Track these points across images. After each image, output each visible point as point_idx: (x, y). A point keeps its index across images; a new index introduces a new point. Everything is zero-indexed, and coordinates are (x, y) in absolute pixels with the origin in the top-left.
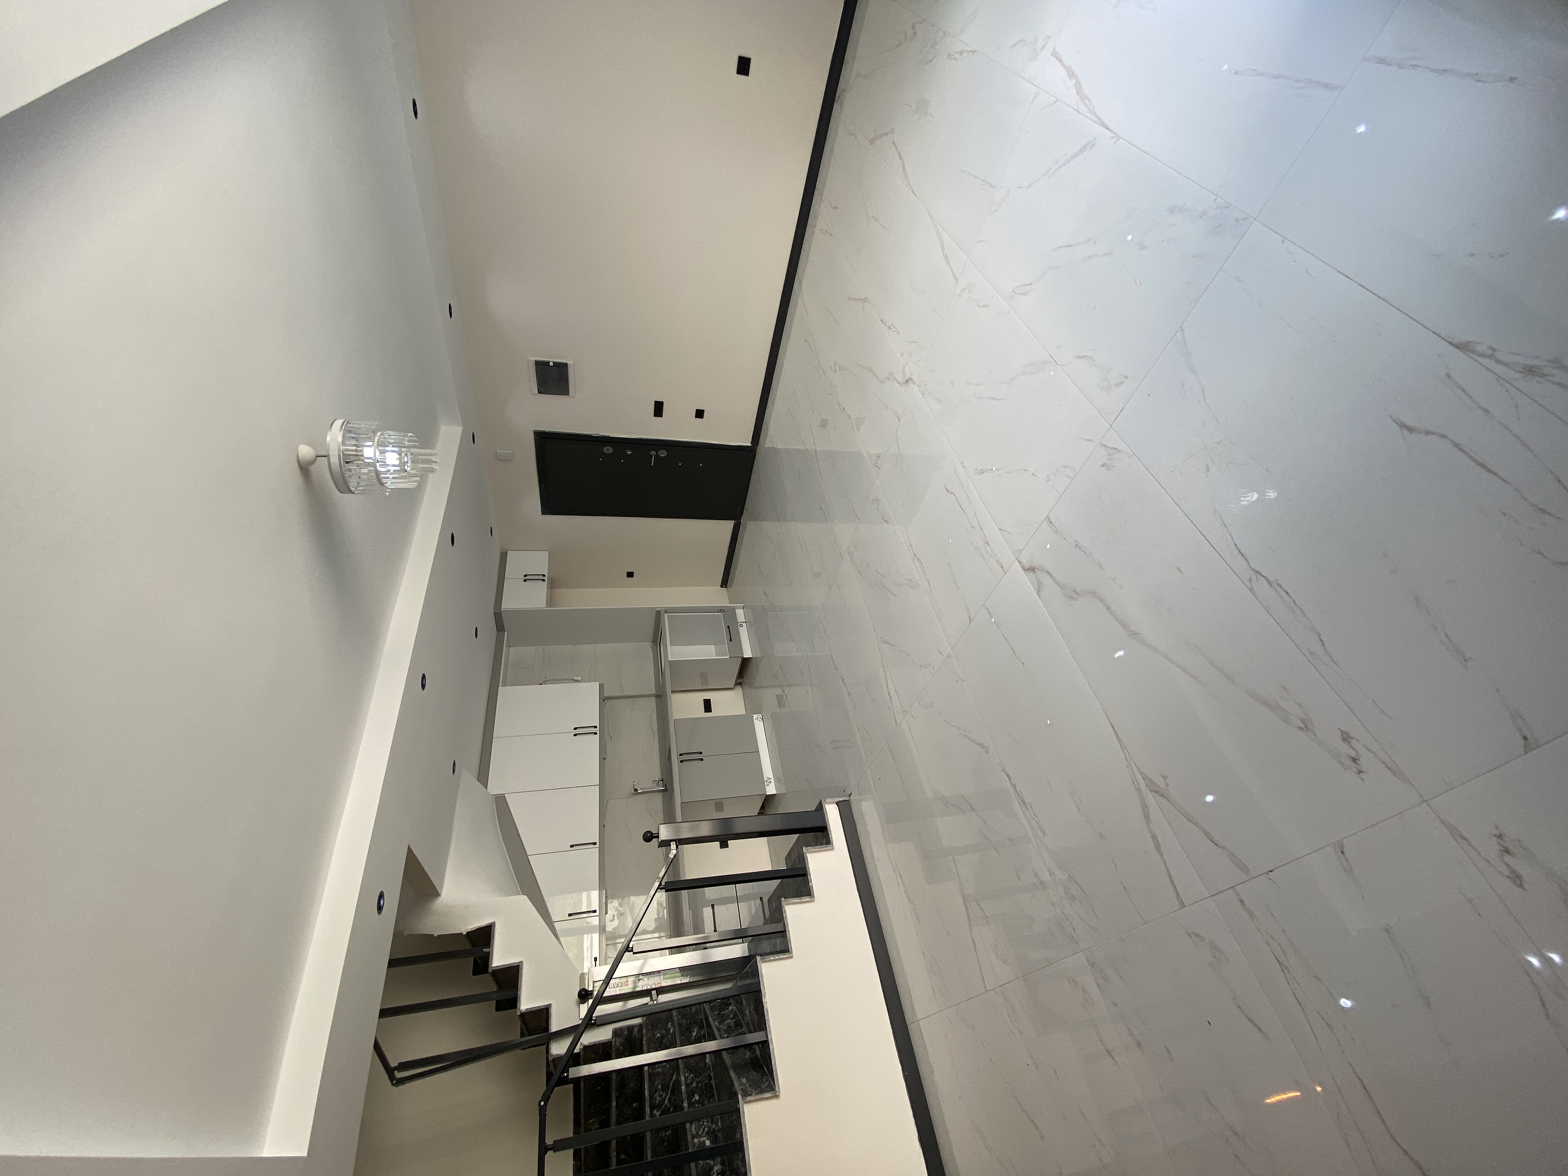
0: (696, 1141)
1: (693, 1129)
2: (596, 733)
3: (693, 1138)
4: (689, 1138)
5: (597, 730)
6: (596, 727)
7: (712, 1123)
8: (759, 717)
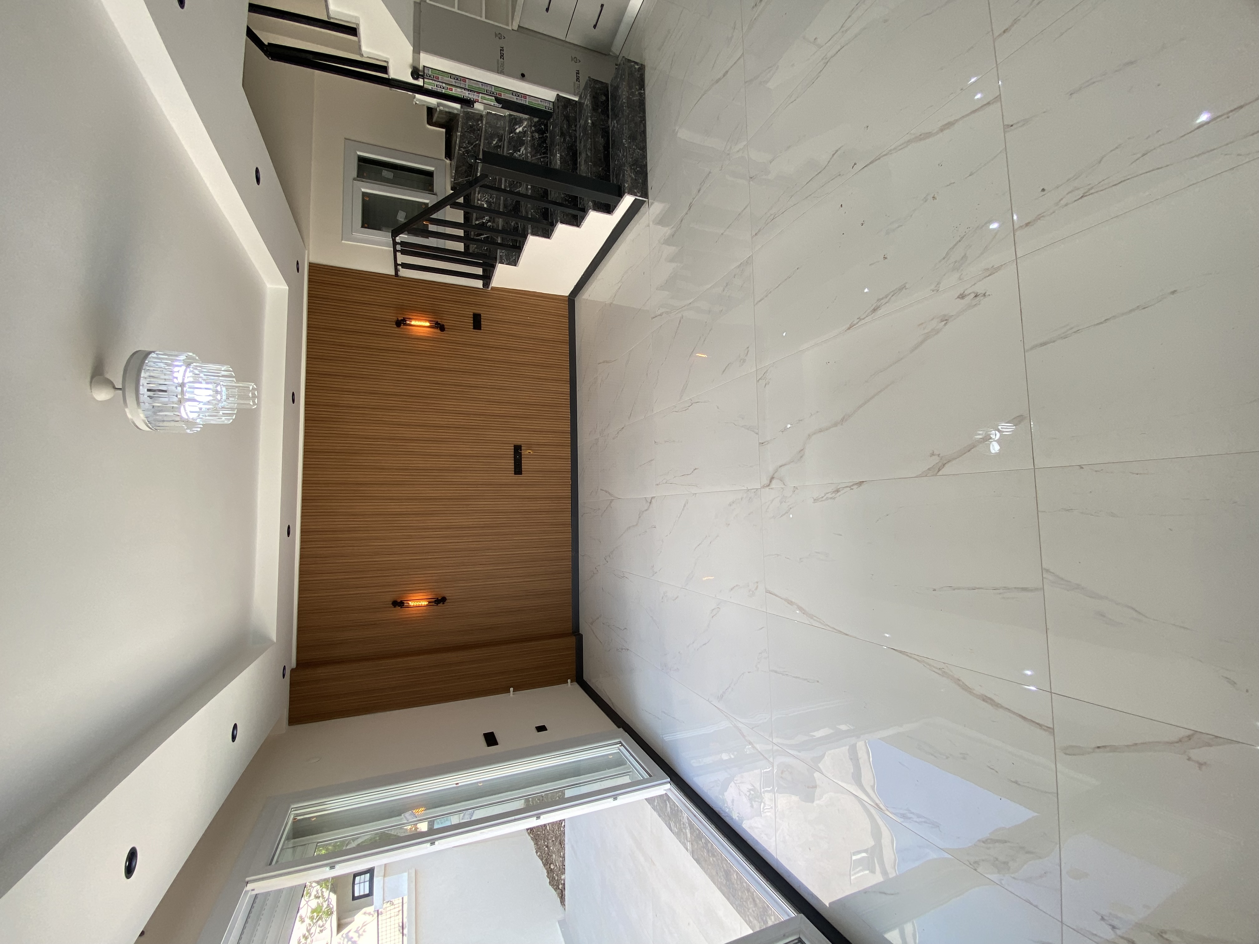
0: (479, 202)
1: (479, 196)
3: (478, 200)
4: (476, 201)
7: (490, 198)
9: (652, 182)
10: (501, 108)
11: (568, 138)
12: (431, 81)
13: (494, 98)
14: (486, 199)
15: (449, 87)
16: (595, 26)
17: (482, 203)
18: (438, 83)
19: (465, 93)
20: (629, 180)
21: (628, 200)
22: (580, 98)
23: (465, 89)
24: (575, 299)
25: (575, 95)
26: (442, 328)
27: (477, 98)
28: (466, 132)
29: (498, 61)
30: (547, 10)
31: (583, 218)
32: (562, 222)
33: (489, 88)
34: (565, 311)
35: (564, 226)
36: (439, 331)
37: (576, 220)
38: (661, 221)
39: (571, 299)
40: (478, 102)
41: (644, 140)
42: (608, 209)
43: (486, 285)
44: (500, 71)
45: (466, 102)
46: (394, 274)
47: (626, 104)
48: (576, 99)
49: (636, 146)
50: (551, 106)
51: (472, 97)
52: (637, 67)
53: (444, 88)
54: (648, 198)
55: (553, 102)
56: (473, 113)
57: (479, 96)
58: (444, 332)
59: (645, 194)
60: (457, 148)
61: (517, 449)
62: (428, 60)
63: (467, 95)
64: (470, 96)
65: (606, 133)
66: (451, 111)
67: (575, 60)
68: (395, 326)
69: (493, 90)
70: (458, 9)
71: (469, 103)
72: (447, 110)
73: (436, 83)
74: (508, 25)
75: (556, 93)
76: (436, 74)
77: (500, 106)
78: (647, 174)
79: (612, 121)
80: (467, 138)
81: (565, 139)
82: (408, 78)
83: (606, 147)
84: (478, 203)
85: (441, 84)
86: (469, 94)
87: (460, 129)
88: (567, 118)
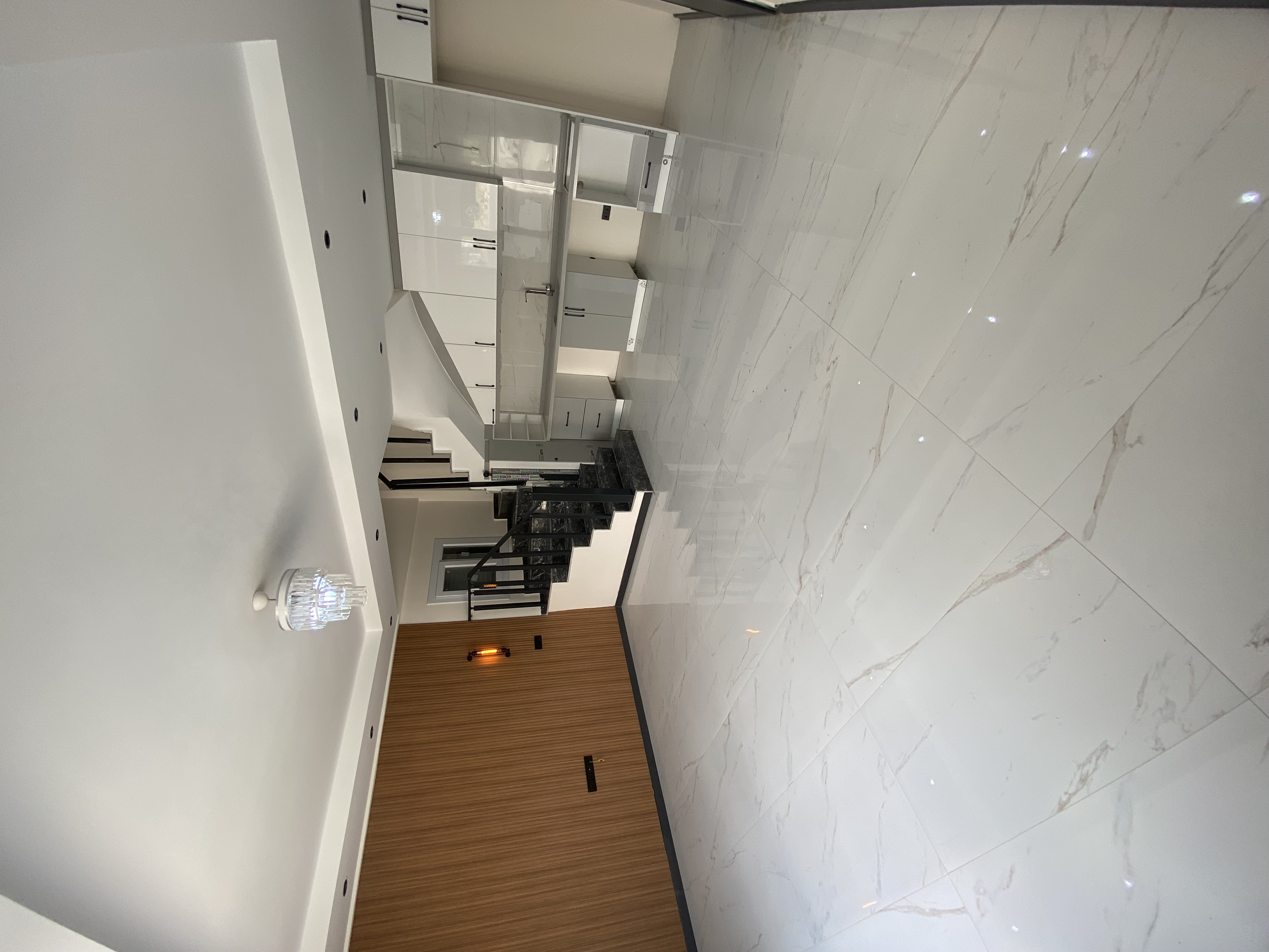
2: (494, 249)
5: (495, 245)
6: (494, 242)
8: (643, 283)
9: (653, 480)
10: (544, 480)
11: (591, 484)
12: (497, 475)
13: (539, 475)
14: (540, 545)
15: (508, 475)
16: (598, 427)
17: (537, 548)
18: (502, 475)
19: (520, 477)
20: (637, 483)
21: (639, 496)
22: (596, 462)
23: (519, 474)
24: (622, 607)
25: (592, 461)
26: (508, 654)
27: (527, 478)
28: (521, 504)
29: (539, 456)
30: (567, 425)
31: (610, 521)
32: (596, 529)
33: (535, 471)
34: (614, 618)
35: (598, 531)
36: (505, 657)
37: (605, 524)
38: (670, 507)
39: (618, 608)
40: (528, 480)
41: (642, 463)
42: (627, 507)
43: (544, 611)
44: (542, 459)
45: (521, 483)
46: (467, 620)
47: (624, 449)
48: (594, 464)
49: (636, 466)
50: (577, 471)
51: (524, 478)
52: (627, 432)
53: (505, 477)
54: (653, 491)
55: (579, 470)
56: (525, 489)
57: (528, 476)
58: (510, 657)
59: (651, 489)
60: (516, 517)
61: (588, 760)
62: (495, 465)
63: (521, 478)
64: (523, 478)
65: (616, 470)
66: (511, 491)
67: (589, 446)
68: (467, 661)
69: (538, 471)
70: (512, 439)
71: (523, 483)
72: (508, 491)
73: (500, 475)
74: (544, 440)
75: (580, 463)
76: (499, 471)
77: (544, 479)
78: (648, 479)
79: (618, 463)
80: (523, 508)
81: (589, 485)
82: (482, 479)
83: (618, 477)
84: (533, 549)
85: (503, 475)
86: (522, 476)
87: (517, 503)
88: (589, 474)
